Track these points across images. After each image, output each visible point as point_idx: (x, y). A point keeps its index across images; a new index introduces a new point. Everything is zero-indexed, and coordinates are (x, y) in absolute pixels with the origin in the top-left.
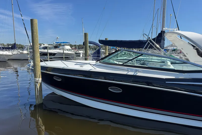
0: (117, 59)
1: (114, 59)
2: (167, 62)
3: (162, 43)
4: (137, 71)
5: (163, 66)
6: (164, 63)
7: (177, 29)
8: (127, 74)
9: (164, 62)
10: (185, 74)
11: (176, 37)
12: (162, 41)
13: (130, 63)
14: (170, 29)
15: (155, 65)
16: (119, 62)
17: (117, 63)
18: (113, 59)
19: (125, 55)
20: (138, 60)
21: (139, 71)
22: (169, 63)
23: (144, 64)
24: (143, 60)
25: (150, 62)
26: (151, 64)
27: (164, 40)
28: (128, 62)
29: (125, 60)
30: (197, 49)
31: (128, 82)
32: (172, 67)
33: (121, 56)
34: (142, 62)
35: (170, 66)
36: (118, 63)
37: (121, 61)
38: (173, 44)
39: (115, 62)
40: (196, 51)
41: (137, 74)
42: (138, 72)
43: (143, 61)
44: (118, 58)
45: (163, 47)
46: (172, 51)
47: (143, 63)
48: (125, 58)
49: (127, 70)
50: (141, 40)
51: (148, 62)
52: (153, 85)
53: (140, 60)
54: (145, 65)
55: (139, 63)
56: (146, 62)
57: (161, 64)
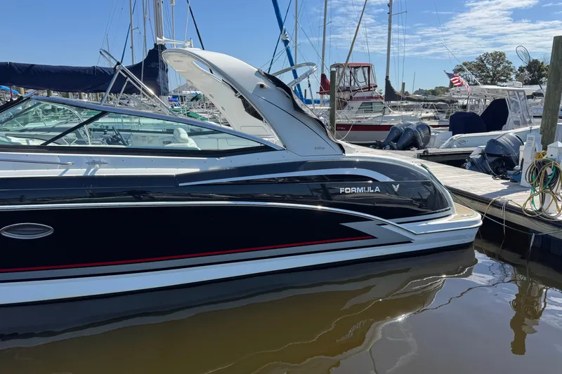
0: (22, 127)
1: (9, 130)
2: (178, 131)
3: (160, 80)
4: (93, 163)
5: (170, 143)
6: (172, 135)
7: (191, 44)
8: (64, 175)
9: (170, 131)
10: (221, 158)
11: (194, 64)
12: (160, 73)
13: (70, 141)
14: (175, 42)
15: (150, 142)
16: (32, 138)
17: (23, 142)
18: (8, 128)
19: (52, 114)
20: (98, 127)
21: (100, 163)
22: (184, 134)
23: (115, 140)
24: (113, 130)
25: (133, 133)
26: (137, 138)
27: (167, 71)
28: (63, 138)
29: (53, 129)
30: (241, 97)
31: (68, 200)
32: (192, 144)
33: (37, 119)
34: (110, 134)
35: (186, 141)
36: (26, 144)
37: (39, 133)
38: (189, 83)
39: (14, 140)
40: (240, 100)
41: (95, 171)
42: (98, 166)
43: (112, 132)
44: (27, 126)
45: (167, 89)
46: (192, 100)
47: (114, 136)
48: (53, 123)
49: (63, 164)
50: (101, 68)
51: (129, 133)
52: (151, 197)
53: (103, 130)
54: (120, 142)
55: (101, 136)
56: (120, 133)
57: (163, 138)
